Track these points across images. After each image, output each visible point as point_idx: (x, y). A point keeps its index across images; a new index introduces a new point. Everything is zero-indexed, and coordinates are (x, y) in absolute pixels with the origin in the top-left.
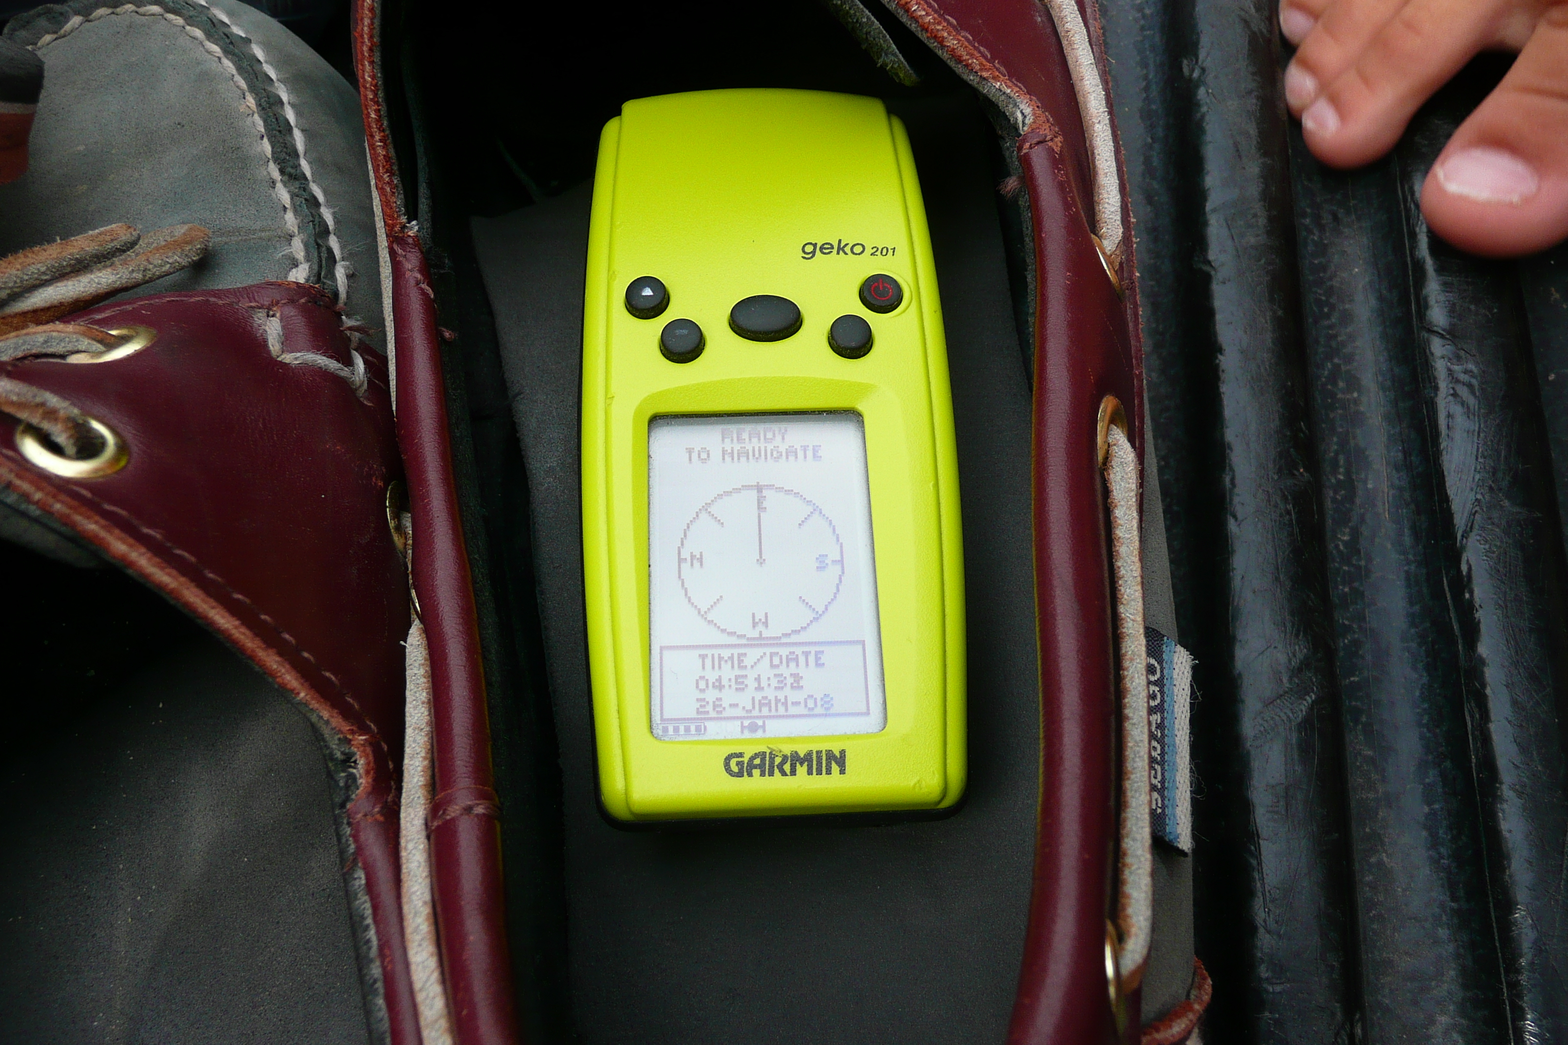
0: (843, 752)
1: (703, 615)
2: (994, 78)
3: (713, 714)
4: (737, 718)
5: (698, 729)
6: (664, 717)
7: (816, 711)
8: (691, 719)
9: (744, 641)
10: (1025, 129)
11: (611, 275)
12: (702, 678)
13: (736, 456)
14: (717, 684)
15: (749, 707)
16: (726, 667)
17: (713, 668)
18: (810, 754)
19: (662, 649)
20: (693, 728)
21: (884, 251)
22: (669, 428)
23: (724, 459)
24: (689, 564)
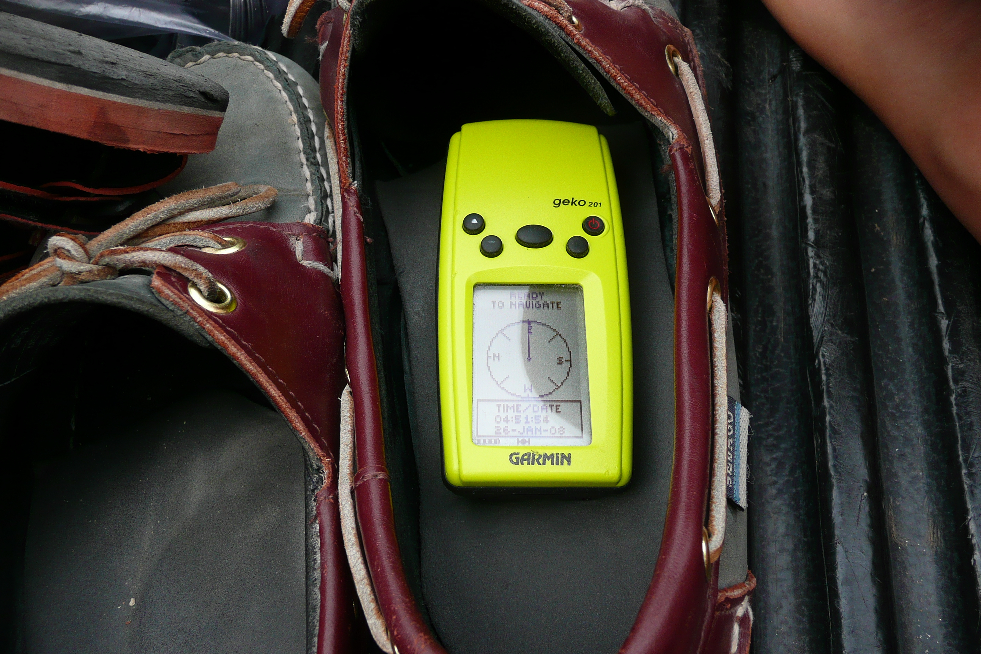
0: (569, 454)
1: (499, 385)
2: (658, 115)
3: (503, 434)
4: (516, 437)
5: (496, 441)
6: (479, 435)
7: (555, 435)
8: (492, 436)
9: (519, 399)
10: (674, 141)
11: (455, 212)
12: (498, 416)
13: (517, 306)
14: (506, 419)
15: (522, 431)
16: (510, 411)
17: (504, 411)
18: (552, 455)
19: (478, 401)
20: (493, 441)
21: (596, 204)
22: (482, 291)
23: (511, 307)
24: (493, 359)
